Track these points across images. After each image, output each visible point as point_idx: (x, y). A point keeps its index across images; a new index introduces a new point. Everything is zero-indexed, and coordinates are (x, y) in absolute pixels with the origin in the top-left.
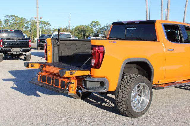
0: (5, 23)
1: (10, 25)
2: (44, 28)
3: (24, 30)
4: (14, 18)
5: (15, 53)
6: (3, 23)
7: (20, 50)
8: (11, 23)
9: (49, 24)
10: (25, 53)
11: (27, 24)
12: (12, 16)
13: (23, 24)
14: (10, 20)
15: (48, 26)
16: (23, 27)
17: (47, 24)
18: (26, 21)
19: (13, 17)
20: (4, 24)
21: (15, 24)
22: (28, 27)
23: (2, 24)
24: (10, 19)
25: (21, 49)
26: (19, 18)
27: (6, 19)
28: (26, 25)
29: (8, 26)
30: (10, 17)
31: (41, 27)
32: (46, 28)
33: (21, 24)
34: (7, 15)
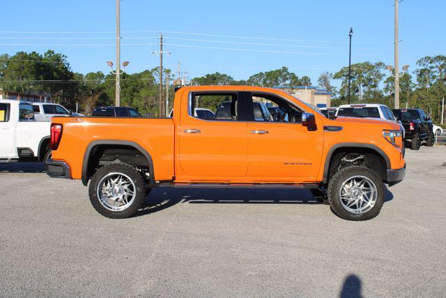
0: (418, 80)
1: (431, 85)
4: (442, 66)
6: (414, 79)
8: (434, 77)
12: (439, 58)
14: (433, 70)
19: (442, 63)
20: (417, 83)
23: (410, 82)
24: (432, 67)
27: (422, 67)
29: (428, 86)
30: (431, 63)
34: (426, 58)
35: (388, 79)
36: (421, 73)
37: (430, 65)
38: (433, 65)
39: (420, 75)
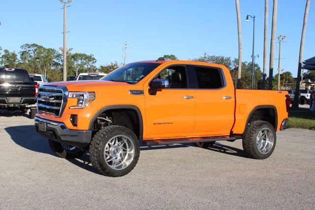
0: (21, 58)
1: (29, 61)
2: (86, 66)
3: (53, 68)
4: (36, 50)
5: (12, 105)
6: (19, 57)
7: (21, 101)
8: (31, 56)
9: (94, 59)
10: (29, 106)
11: (58, 59)
12: (34, 45)
13: (50, 59)
14: (30, 52)
15: (92, 62)
16: (50, 65)
17: (90, 58)
18: (56, 55)
19: (35, 48)
20: (20, 59)
21: (38, 58)
22: (60, 64)
23: (17, 58)
24: (29, 51)
25: (22, 99)
26: (45, 49)
27: (24, 50)
28: (55, 60)
29: (27, 62)
30: (29, 47)
31: (80, 63)
32: (89, 67)
33: (48, 58)
34: (26, 44)
35: (3, 56)
36: (23, 54)
37: (28, 49)
38: (30, 49)
39: (22, 55)
